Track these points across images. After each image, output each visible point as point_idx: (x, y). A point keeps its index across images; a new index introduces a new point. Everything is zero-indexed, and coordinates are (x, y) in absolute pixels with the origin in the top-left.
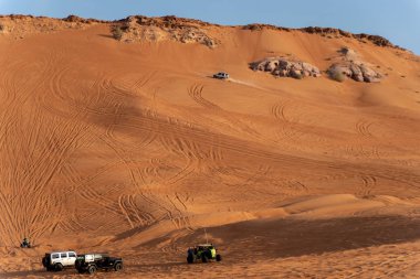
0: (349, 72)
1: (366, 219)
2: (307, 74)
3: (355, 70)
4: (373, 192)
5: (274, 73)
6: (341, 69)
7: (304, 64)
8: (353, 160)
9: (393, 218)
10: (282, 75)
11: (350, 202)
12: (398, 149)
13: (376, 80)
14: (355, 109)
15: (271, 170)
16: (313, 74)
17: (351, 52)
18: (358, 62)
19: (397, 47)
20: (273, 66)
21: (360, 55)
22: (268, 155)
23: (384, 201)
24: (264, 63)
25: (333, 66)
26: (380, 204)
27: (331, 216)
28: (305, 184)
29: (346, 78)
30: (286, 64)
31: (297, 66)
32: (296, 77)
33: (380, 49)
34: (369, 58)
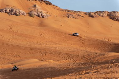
0: (37, 14)
1: (42, 68)
2: (21, 14)
3: (39, 13)
4: (45, 58)
5: (9, 14)
6: (33, 13)
7: (20, 10)
8: (38, 46)
9: (51, 68)
10: (12, 14)
11: (37, 62)
12: (54, 43)
13: (46, 17)
14: (39, 28)
15: (7, 50)
16: (23, 14)
17: (37, 6)
18: (40, 10)
19: (54, 5)
20: (8, 11)
21: (41, 8)
22: (6, 44)
23: (49, 62)
24: (5, 10)
25: (31, 11)
26: (47, 63)
27: (29, 67)
28: (20, 55)
29: (36, 16)
30: (13, 10)
31: (17, 11)
32: (17, 15)
33: (48, 5)
34: (43, 9)
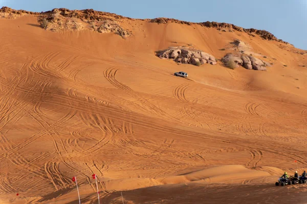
0: (240, 61)
2: (205, 62)
3: (245, 58)
4: (260, 163)
5: (177, 60)
6: (233, 58)
7: (202, 53)
8: (243, 136)
10: (183, 62)
11: (241, 172)
12: (280, 127)
13: (262, 68)
14: (245, 92)
15: (174, 143)
16: (209, 62)
17: (242, 43)
18: (248, 53)
19: (280, 40)
20: (176, 54)
21: (250, 47)
22: (172, 130)
23: (270, 172)
24: (168, 51)
25: (227, 55)
26: (267, 174)
28: (203, 156)
29: (238, 66)
30: (187, 52)
31: (196, 54)
32: (196, 64)
33: (266, 41)
34: (256, 49)
